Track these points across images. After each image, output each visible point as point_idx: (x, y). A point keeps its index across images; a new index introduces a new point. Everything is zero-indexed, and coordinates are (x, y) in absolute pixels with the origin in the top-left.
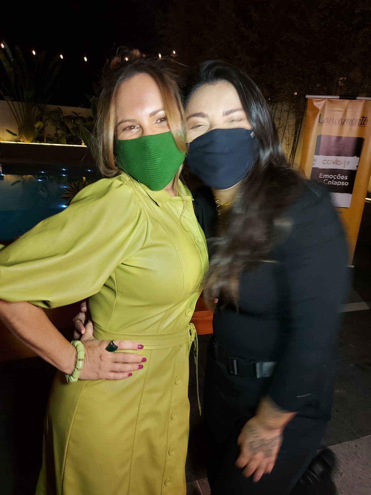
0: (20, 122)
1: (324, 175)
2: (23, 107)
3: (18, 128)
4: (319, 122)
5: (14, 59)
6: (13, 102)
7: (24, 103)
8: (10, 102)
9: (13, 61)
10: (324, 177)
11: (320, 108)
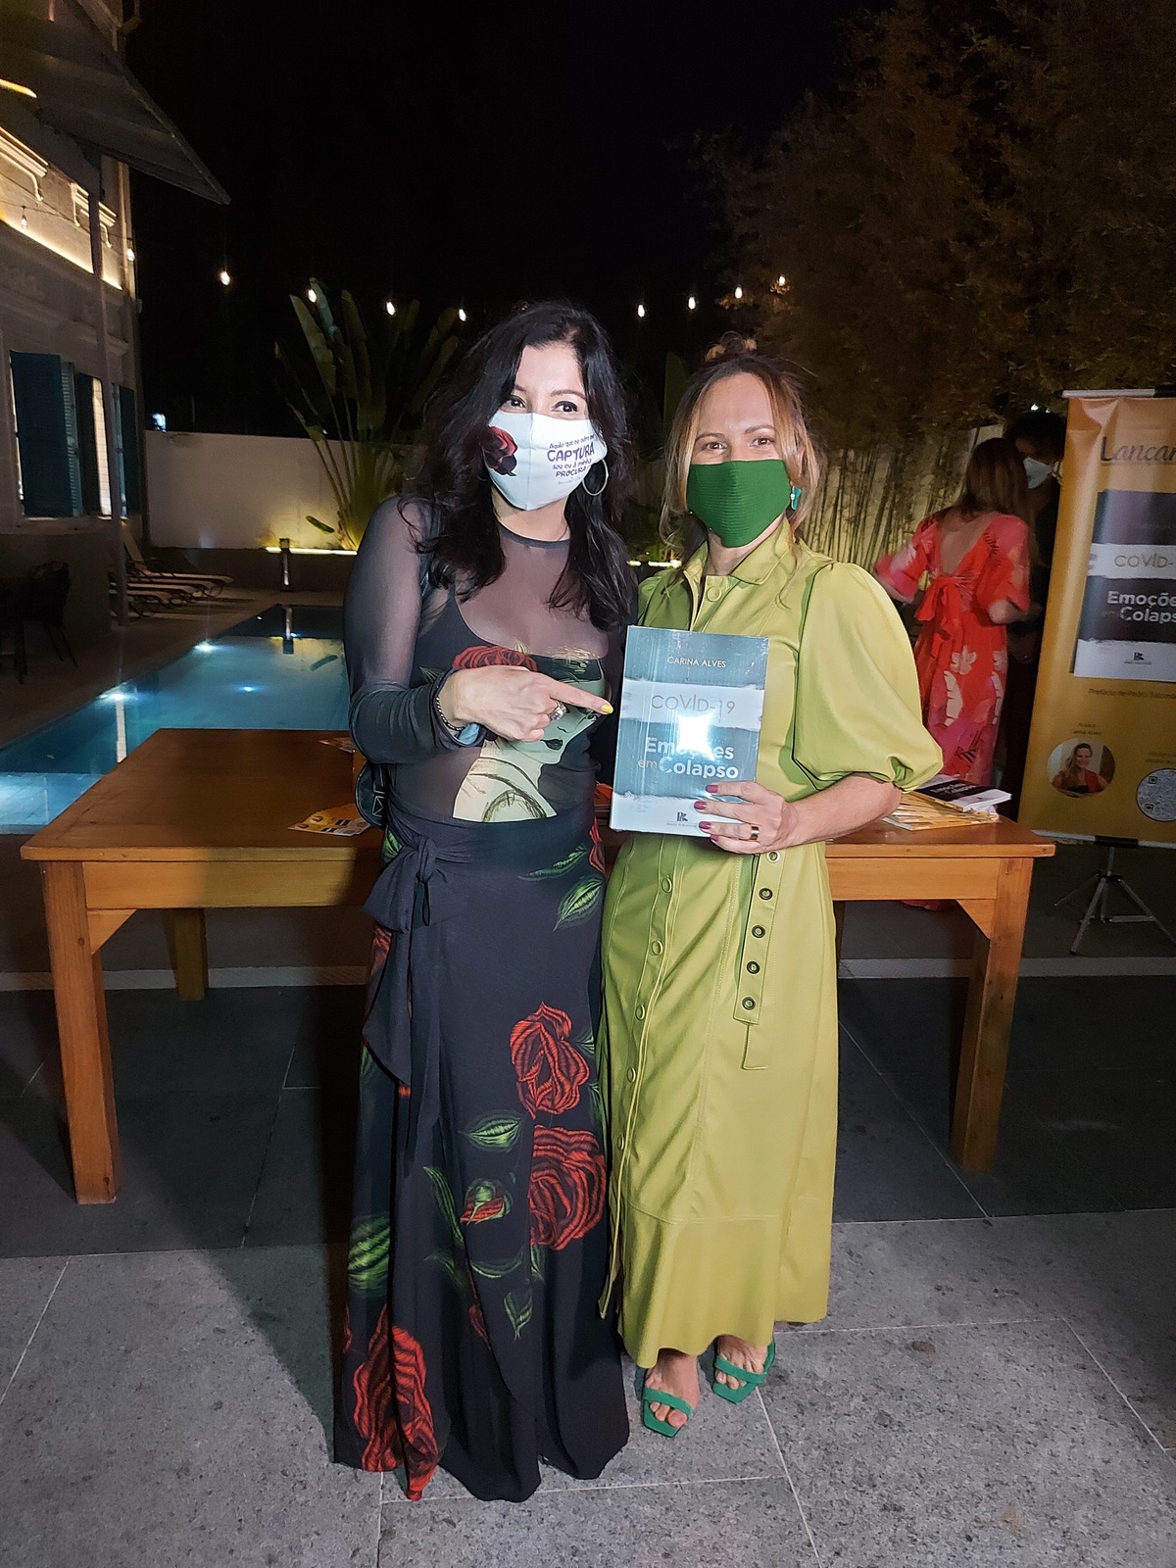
0: (345, 496)
1: (1122, 596)
2: (354, 455)
3: (339, 513)
4: (1103, 458)
5: (336, 328)
6: (330, 442)
7: (356, 445)
8: (321, 443)
9: (335, 332)
10: (1121, 602)
11: (1103, 421)
